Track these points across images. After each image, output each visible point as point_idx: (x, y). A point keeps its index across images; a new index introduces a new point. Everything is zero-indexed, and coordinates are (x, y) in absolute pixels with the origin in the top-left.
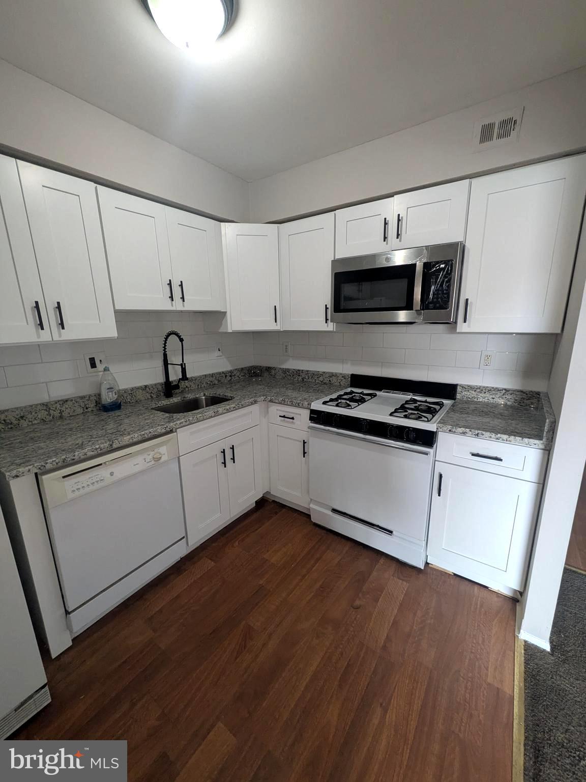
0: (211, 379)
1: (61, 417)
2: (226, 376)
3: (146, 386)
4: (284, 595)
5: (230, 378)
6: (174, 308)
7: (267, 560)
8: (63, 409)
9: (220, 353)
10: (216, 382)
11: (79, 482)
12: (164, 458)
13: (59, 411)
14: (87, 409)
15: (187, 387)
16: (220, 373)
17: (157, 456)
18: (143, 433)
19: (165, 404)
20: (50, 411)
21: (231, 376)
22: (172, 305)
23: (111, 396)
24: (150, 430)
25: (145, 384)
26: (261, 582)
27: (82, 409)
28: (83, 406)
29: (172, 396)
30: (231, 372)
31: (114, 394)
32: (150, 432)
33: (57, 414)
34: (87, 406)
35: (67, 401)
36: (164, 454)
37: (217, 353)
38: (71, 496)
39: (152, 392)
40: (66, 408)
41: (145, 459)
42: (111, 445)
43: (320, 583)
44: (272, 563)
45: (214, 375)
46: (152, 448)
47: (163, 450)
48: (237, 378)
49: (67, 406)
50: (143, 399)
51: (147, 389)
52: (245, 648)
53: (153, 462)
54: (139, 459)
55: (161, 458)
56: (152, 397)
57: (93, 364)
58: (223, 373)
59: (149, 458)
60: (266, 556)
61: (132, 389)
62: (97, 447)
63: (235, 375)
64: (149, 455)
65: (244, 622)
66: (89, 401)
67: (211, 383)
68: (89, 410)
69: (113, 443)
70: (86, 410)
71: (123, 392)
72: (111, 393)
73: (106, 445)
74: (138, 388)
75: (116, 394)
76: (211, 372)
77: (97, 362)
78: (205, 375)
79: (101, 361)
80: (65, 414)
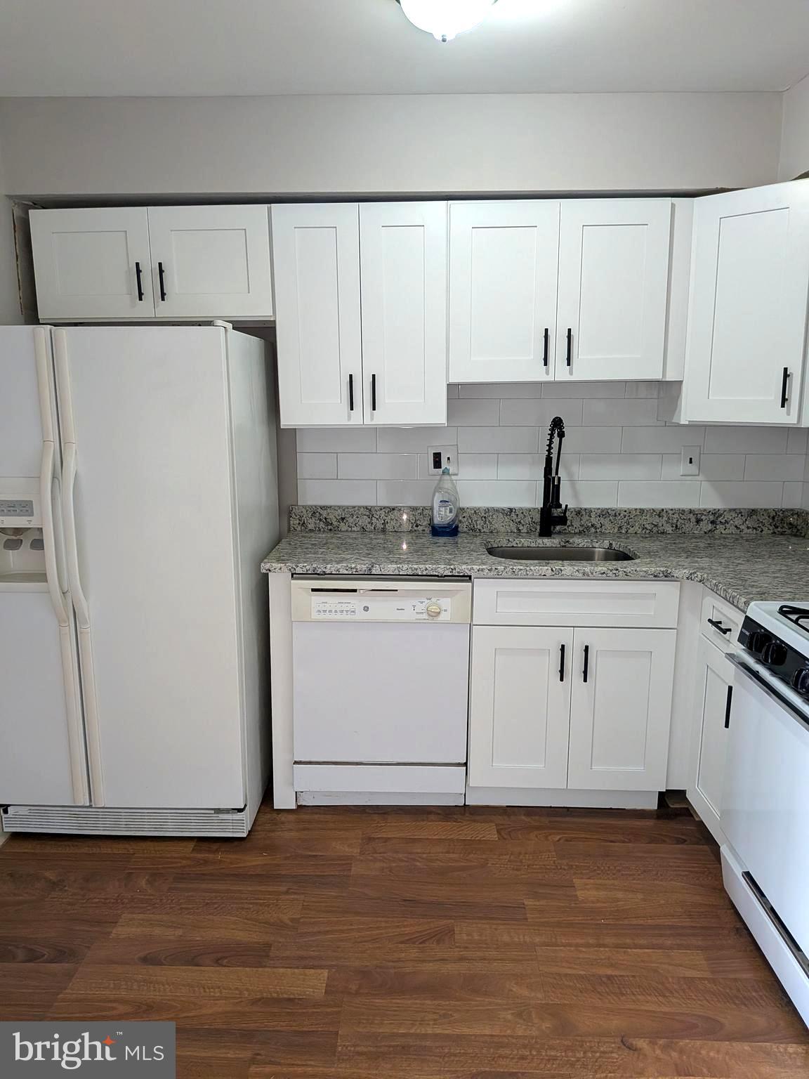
0: (656, 520)
1: (384, 531)
2: (698, 521)
3: (511, 510)
4: (537, 940)
5: (710, 527)
6: (550, 378)
7: (574, 887)
8: (388, 519)
9: (693, 469)
10: (669, 529)
11: (326, 603)
12: (444, 617)
13: (383, 521)
14: (417, 526)
15: (592, 526)
16: (683, 512)
17: (434, 609)
18: (416, 566)
19: (526, 545)
20: (373, 518)
21: (713, 522)
22: (547, 373)
23: (443, 513)
24: (427, 566)
25: (512, 506)
26: (529, 902)
27: (411, 525)
28: (413, 522)
29: (550, 536)
30: (716, 514)
31: (448, 511)
32: (426, 569)
33: (380, 526)
34: (418, 522)
35: (394, 509)
36: (445, 611)
37: (683, 468)
38: (315, 616)
39: (520, 522)
40: (391, 519)
41: (414, 606)
42: (370, 570)
43: (617, 973)
44: (576, 896)
45: (664, 514)
46: (429, 595)
47: (445, 603)
48: (733, 530)
49: (393, 517)
50: (503, 530)
51: (513, 514)
52: (420, 943)
53: (425, 616)
54: (407, 604)
55: (439, 613)
56: (519, 530)
57: (437, 464)
58: (691, 511)
59: (420, 608)
60: (577, 881)
61: (487, 510)
62: (353, 566)
63: (727, 522)
64: (422, 603)
65: (453, 921)
66: (421, 516)
67: (655, 530)
68: (420, 528)
69: (373, 567)
70: (416, 528)
71: (473, 512)
72: (443, 509)
73: (364, 567)
74: (497, 510)
75: (451, 512)
76: (659, 506)
77: (444, 460)
78: (642, 511)
79: (449, 458)
80: (389, 527)
